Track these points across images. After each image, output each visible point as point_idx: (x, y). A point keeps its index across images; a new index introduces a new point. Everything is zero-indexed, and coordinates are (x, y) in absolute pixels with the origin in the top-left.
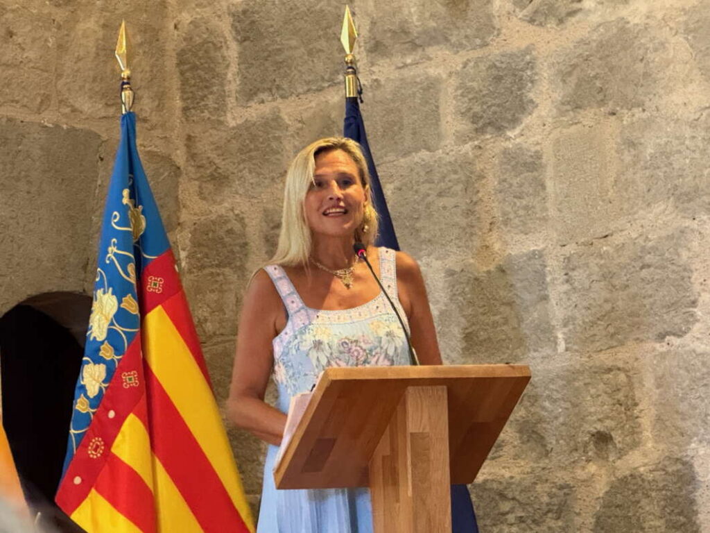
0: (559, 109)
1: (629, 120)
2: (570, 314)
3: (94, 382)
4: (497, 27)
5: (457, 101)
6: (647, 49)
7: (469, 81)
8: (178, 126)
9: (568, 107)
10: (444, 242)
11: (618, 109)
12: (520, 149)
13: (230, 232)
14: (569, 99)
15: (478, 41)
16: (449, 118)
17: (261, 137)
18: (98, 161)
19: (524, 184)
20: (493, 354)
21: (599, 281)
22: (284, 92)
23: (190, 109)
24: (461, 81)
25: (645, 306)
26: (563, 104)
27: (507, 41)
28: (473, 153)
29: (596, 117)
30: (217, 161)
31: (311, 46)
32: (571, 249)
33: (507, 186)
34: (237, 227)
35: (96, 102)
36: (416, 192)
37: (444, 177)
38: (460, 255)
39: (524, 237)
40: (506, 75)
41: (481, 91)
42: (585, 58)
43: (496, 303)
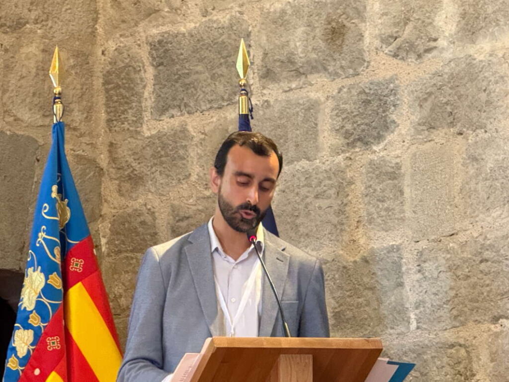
0: (416, 129)
1: (473, 139)
2: (420, 298)
3: (23, 345)
4: (367, 59)
5: (333, 120)
6: (490, 81)
7: (343, 104)
8: (103, 135)
9: (424, 128)
10: (319, 236)
11: (465, 130)
12: (384, 161)
13: (143, 223)
14: (424, 121)
15: (351, 71)
16: (326, 134)
17: (171, 145)
18: (35, 162)
19: (386, 189)
20: (357, 330)
21: (446, 272)
22: (191, 109)
23: (113, 121)
24: (336, 104)
25: (483, 294)
26: (419, 124)
27: (375, 72)
28: (345, 163)
29: (447, 136)
30: (133, 165)
31: (214, 71)
32: (423, 244)
33: (372, 191)
34: (148, 219)
35: (35, 113)
36: (297, 194)
37: (320, 182)
38: (331, 247)
39: (385, 234)
40: (373, 100)
41: (352, 112)
42: (439, 87)
43: (360, 287)
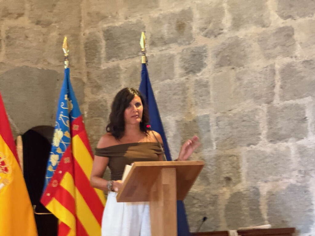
0: (215, 67)
1: (239, 71)
2: (218, 136)
3: (55, 161)
4: (194, 38)
5: (180, 63)
6: (245, 47)
7: (184, 56)
8: (84, 69)
9: (218, 66)
10: (175, 111)
11: (235, 67)
12: (202, 80)
13: (102, 105)
14: (218, 63)
15: (187, 43)
16: (177, 69)
17: (113, 73)
18: (56, 81)
19: (202, 92)
21: (228, 126)
22: (121, 58)
23: (88, 63)
24: (181, 56)
25: (243, 134)
27: (197, 43)
28: (185, 81)
29: (227, 70)
30: (98, 81)
31: (130, 43)
32: (218, 114)
33: (197, 92)
34: (104, 103)
35: (56, 60)
36: (166, 93)
37: (175, 89)
38: (181, 115)
39: (203, 110)
40: (197, 54)
41: (188, 60)
42: (224, 49)
43: (193, 132)
